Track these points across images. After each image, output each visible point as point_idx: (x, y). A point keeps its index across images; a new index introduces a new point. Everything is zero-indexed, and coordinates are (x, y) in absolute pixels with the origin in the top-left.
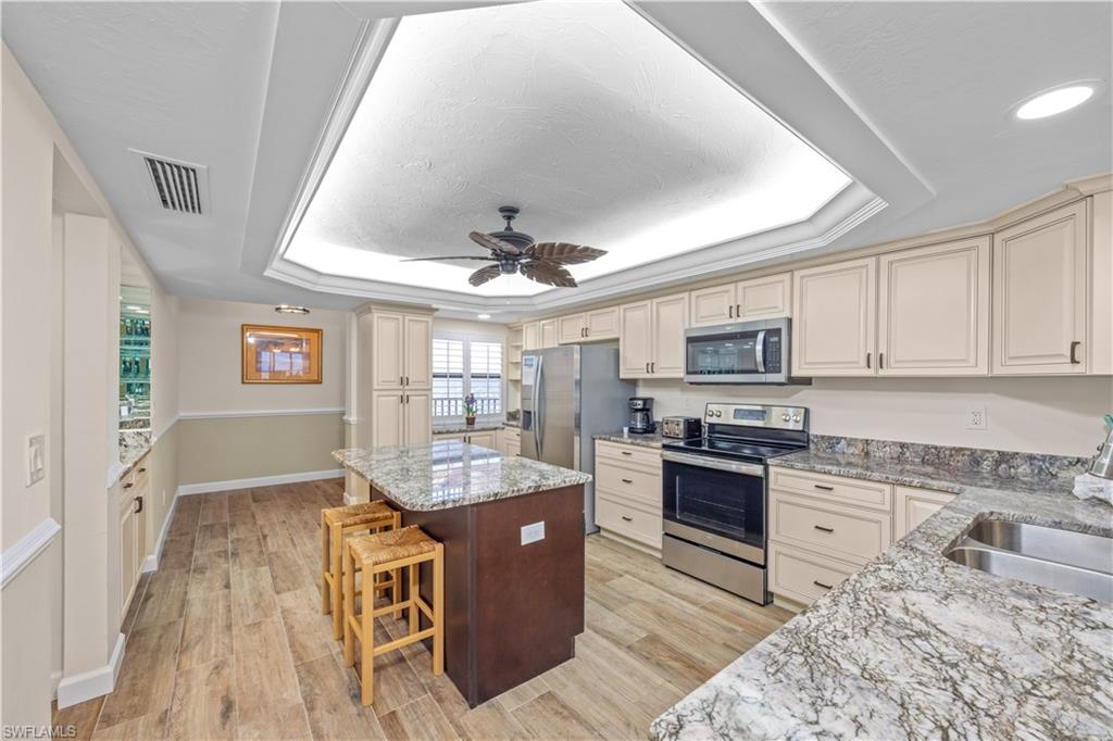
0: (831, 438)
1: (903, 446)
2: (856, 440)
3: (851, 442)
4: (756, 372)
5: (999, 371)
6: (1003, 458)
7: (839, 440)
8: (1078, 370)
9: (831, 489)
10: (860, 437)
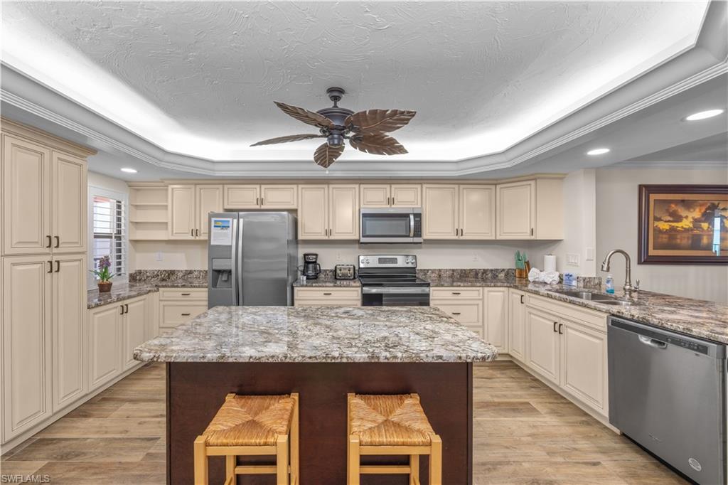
0: (425, 270)
1: (453, 270)
2: (435, 270)
3: (433, 271)
4: (409, 236)
5: (499, 238)
6: (485, 271)
7: (428, 270)
8: (533, 238)
9: (459, 294)
10: (437, 268)
